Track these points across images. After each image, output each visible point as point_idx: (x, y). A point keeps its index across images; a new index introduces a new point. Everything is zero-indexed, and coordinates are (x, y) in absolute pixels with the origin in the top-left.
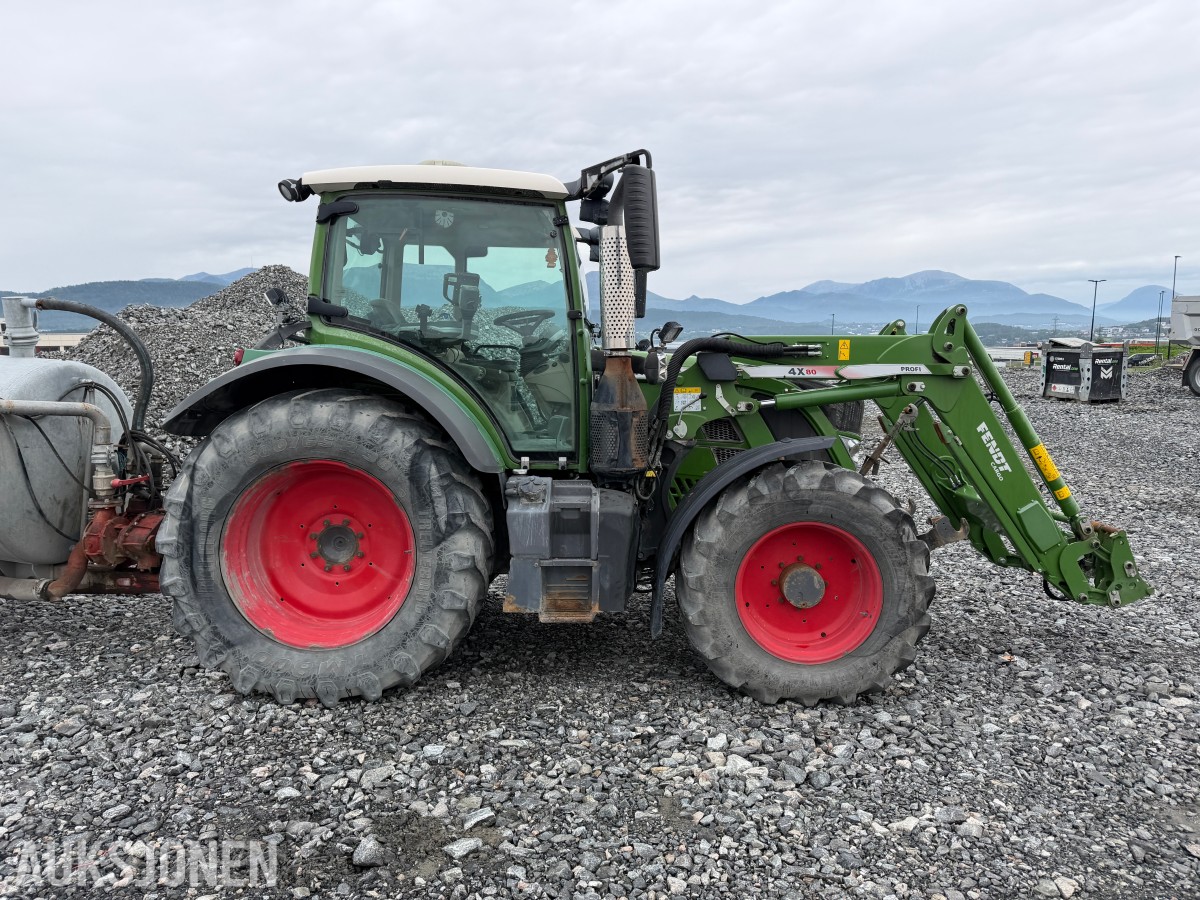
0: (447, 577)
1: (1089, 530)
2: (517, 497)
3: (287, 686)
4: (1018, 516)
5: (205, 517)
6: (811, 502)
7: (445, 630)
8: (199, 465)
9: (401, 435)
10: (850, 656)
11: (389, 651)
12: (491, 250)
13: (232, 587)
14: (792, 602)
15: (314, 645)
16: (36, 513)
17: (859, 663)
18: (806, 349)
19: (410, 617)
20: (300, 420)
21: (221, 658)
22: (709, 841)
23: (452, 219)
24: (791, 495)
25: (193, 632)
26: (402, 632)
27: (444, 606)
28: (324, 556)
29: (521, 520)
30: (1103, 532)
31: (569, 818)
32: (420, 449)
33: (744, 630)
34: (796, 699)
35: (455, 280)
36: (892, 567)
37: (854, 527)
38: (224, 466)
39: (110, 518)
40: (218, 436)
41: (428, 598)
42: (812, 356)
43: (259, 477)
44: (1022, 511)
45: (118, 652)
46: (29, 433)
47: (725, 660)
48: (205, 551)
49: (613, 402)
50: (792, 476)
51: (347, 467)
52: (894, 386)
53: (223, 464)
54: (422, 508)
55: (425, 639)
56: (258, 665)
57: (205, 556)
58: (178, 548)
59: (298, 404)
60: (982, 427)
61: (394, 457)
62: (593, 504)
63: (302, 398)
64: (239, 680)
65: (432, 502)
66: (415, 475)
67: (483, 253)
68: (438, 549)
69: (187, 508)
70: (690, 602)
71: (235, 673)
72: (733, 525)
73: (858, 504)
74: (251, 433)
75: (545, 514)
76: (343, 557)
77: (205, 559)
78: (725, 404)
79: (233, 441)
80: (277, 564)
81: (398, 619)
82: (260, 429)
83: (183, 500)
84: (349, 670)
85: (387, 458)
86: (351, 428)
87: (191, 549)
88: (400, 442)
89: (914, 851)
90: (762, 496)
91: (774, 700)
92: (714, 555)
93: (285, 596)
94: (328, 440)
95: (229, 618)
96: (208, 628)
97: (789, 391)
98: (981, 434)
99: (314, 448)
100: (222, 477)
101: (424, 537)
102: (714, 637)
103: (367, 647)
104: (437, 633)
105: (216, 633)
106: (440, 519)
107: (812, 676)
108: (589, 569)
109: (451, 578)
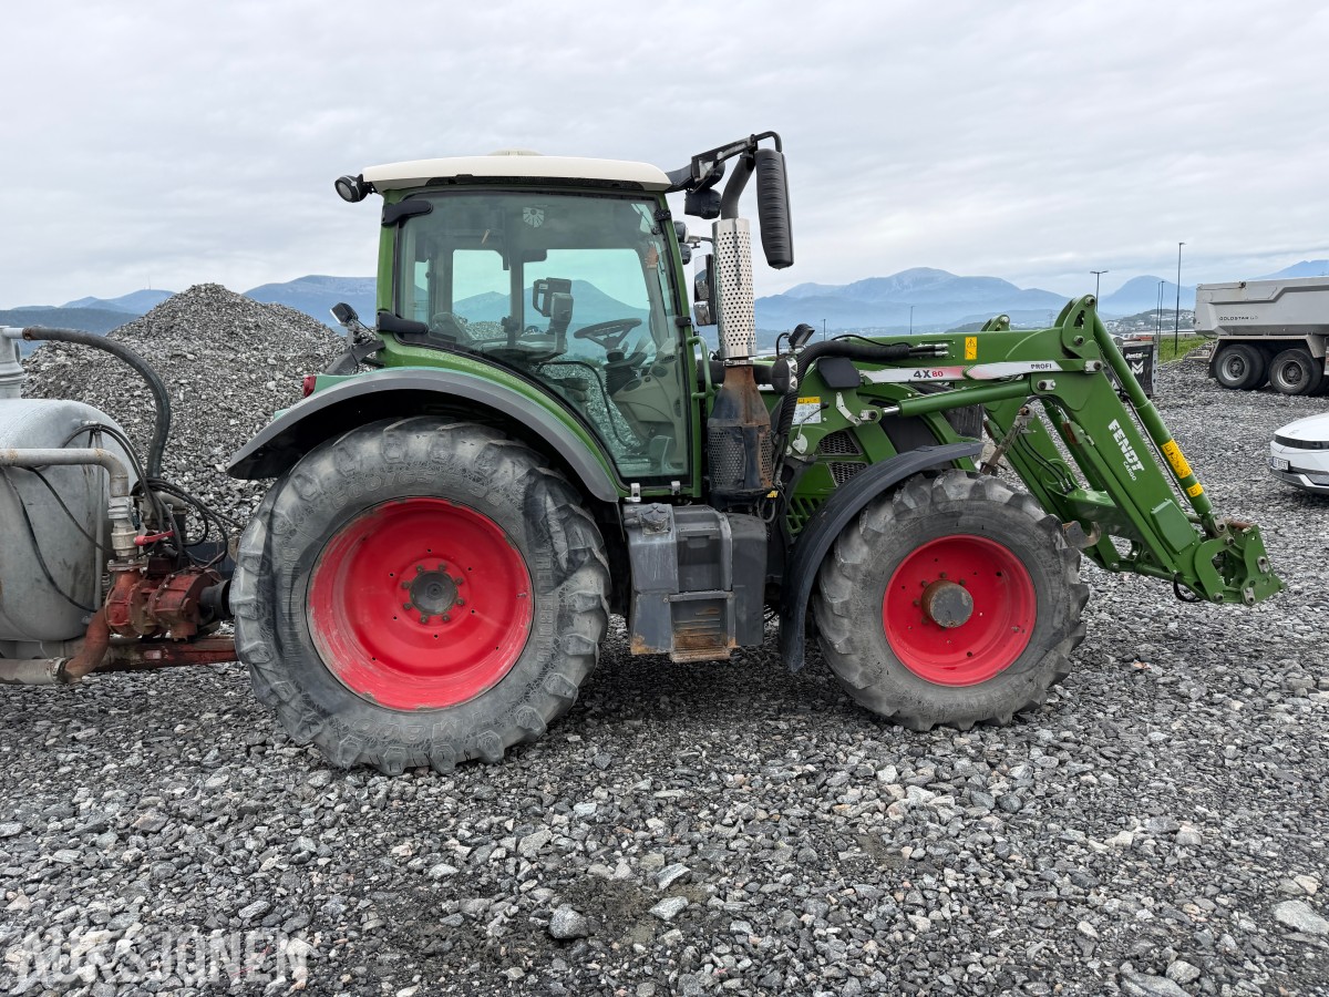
0: (571, 619)
1: (1222, 526)
2: (638, 527)
3: (396, 755)
4: (1153, 516)
5: (288, 571)
6: (961, 514)
7: (570, 676)
8: (278, 510)
9: (511, 465)
10: (1004, 674)
11: (510, 706)
12: (550, 252)
13: (323, 648)
14: (939, 623)
15: (422, 706)
16: (45, 581)
17: (1014, 680)
18: (933, 349)
19: (532, 667)
20: (394, 453)
21: (316, 729)
22: (932, 875)
23: (542, 217)
24: (940, 507)
25: (281, 703)
26: (524, 683)
27: (570, 652)
28: (419, 607)
29: (647, 552)
30: (1235, 528)
31: (768, 865)
32: (533, 479)
33: (893, 655)
34: (952, 724)
35: (546, 287)
36: (1046, 578)
37: (1005, 537)
38: (308, 510)
40: (299, 476)
41: (551, 645)
42: (938, 357)
43: (349, 521)
44: (1156, 511)
45: (161, 735)
46: (33, 488)
47: (876, 689)
48: (290, 609)
49: (737, 416)
50: (941, 487)
51: (449, 503)
52: (1025, 385)
53: (306, 509)
54: (540, 545)
55: (550, 689)
56: (360, 734)
57: (290, 615)
58: (257, 609)
59: (390, 436)
60: (1114, 424)
61: (505, 489)
62: (723, 530)
63: (398, 428)
64: (339, 752)
65: (551, 537)
66: (530, 509)
67: (543, 257)
68: (559, 589)
69: (266, 561)
70: (834, 629)
71: (332, 745)
72: (879, 544)
73: (1010, 513)
74: (339, 472)
75: (673, 544)
76: (440, 606)
77: (290, 619)
78: (847, 414)
79: (317, 481)
80: (365, 620)
81: (517, 669)
82: (349, 466)
83: (260, 553)
84: (467, 730)
85: (498, 491)
86: (454, 460)
87: (274, 608)
88: (510, 472)
89: (1144, 864)
90: (909, 511)
91: (928, 727)
92: (860, 576)
93: (376, 654)
94: (428, 475)
95: (322, 684)
96: (299, 697)
97: (913, 396)
98: (1114, 432)
99: (411, 485)
100: (306, 523)
101: (542, 577)
102: (862, 665)
103: (484, 704)
104: (563, 682)
105: (309, 702)
106: (559, 556)
107: (967, 698)
108: (722, 601)
109: (575, 621)
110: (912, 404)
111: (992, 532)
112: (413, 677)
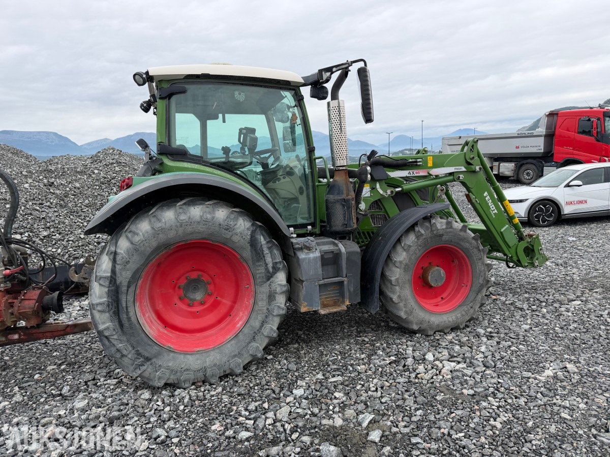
0: (274, 297)
1: (526, 235)
2: (301, 249)
3: (187, 377)
4: (501, 233)
5: (125, 283)
6: (443, 235)
7: (273, 327)
8: (118, 251)
9: (242, 221)
10: (461, 306)
11: (246, 344)
13: (144, 324)
14: (432, 285)
15: (198, 349)
17: (465, 308)
19: (256, 323)
20: (183, 217)
23: (244, 96)
24: (435, 232)
25: (123, 356)
26: (252, 332)
27: (275, 314)
28: (188, 298)
29: (307, 261)
30: (530, 236)
32: (255, 228)
33: (417, 301)
34: (442, 331)
35: (244, 131)
36: (476, 261)
37: (460, 245)
38: (136, 250)
39: (4, 297)
40: (131, 231)
41: (265, 311)
42: (418, 165)
43: (158, 254)
44: (502, 230)
47: (411, 318)
48: (126, 305)
49: (342, 194)
50: (435, 223)
51: (211, 242)
52: (451, 178)
53: (135, 249)
54: (258, 261)
55: (265, 334)
56: (168, 368)
57: (127, 307)
58: (108, 306)
59: (180, 208)
60: (486, 194)
61: (241, 234)
62: (341, 248)
63: (184, 204)
64: (156, 379)
65: (264, 257)
66: (253, 243)
68: (269, 282)
69: (113, 279)
70: (391, 292)
71: (152, 376)
72: (410, 251)
73: (462, 234)
74: (153, 228)
75: (319, 256)
76: (198, 296)
77: (127, 310)
78: (381, 192)
79: (141, 234)
80: (160, 307)
81: (248, 325)
82: (158, 225)
83: (109, 275)
84: (225, 359)
85: (237, 235)
86: (215, 219)
87: (118, 304)
88: (243, 225)
89: (565, 383)
90: (422, 235)
91: (432, 333)
92: (403, 266)
93: (166, 324)
94: (201, 228)
95: (145, 343)
96: (133, 352)
99: (192, 233)
100: (135, 257)
101: (260, 277)
102: (405, 307)
103: (232, 345)
104: (272, 329)
105: (139, 354)
106: (269, 266)
107: (448, 318)
108: (343, 282)
109: (277, 298)
110: (407, 186)
111: (455, 242)
112: (187, 335)
